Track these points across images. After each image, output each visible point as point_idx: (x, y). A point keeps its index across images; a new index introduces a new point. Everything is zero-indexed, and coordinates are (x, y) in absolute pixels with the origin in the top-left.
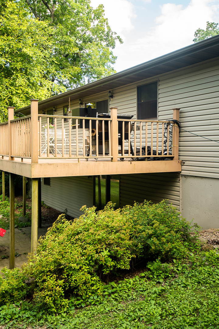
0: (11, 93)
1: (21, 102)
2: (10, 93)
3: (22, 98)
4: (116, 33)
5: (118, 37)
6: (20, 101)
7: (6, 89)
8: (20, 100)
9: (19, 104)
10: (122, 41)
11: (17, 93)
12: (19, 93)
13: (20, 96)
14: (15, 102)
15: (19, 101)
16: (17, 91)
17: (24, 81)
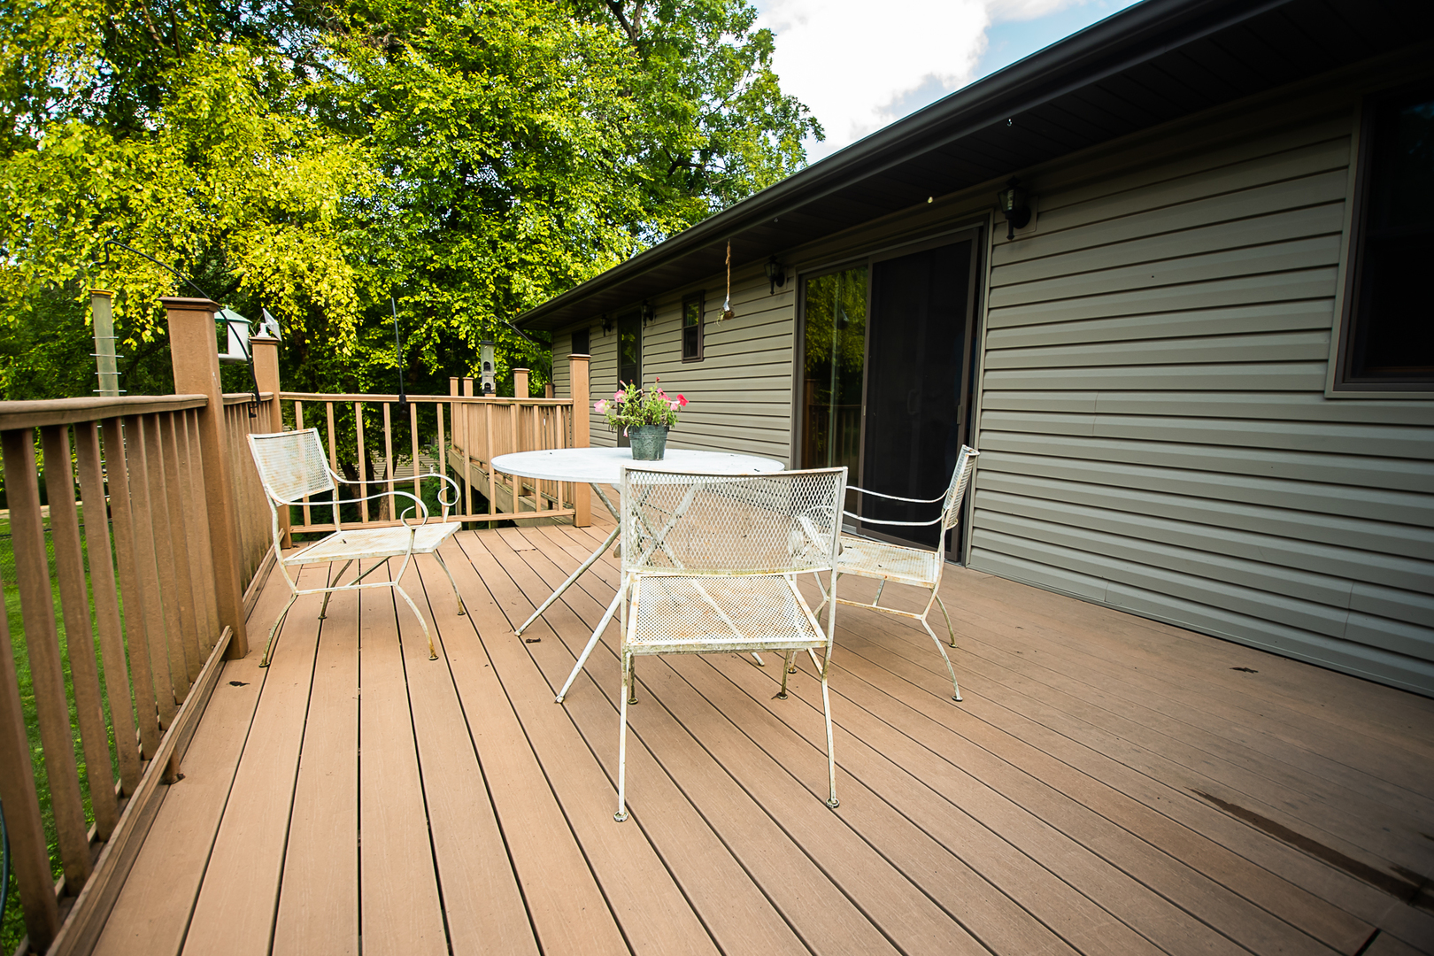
0: (504, 263)
1: (539, 292)
2: (500, 261)
3: (540, 277)
4: (806, 110)
5: (813, 121)
6: (535, 289)
7: (490, 251)
8: (535, 286)
9: (532, 296)
10: (822, 132)
11: (523, 262)
12: (532, 264)
13: (532, 271)
14: (520, 291)
15: (532, 287)
16: (523, 256)
17: (542, 224)
